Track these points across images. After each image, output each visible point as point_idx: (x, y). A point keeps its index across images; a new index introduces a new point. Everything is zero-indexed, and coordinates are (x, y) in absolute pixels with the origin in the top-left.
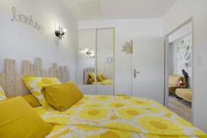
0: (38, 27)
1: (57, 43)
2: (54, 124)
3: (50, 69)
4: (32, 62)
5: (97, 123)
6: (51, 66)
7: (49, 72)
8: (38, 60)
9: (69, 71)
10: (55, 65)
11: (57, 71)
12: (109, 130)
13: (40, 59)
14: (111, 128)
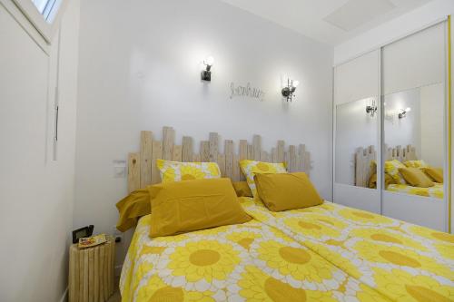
0: (256, 94)
1: (285, 107)
2: (252, 218)
3: (273, 149)
4: (250, 141)
5: (295, 234)
6: (275, 146)
7: (272, 155)
8: (257, 138)
9: (308, 154)
10: (281, 144)
11: (285, 153)
12: (305, 249)
13: (258, 136)
14: (309, 249)
